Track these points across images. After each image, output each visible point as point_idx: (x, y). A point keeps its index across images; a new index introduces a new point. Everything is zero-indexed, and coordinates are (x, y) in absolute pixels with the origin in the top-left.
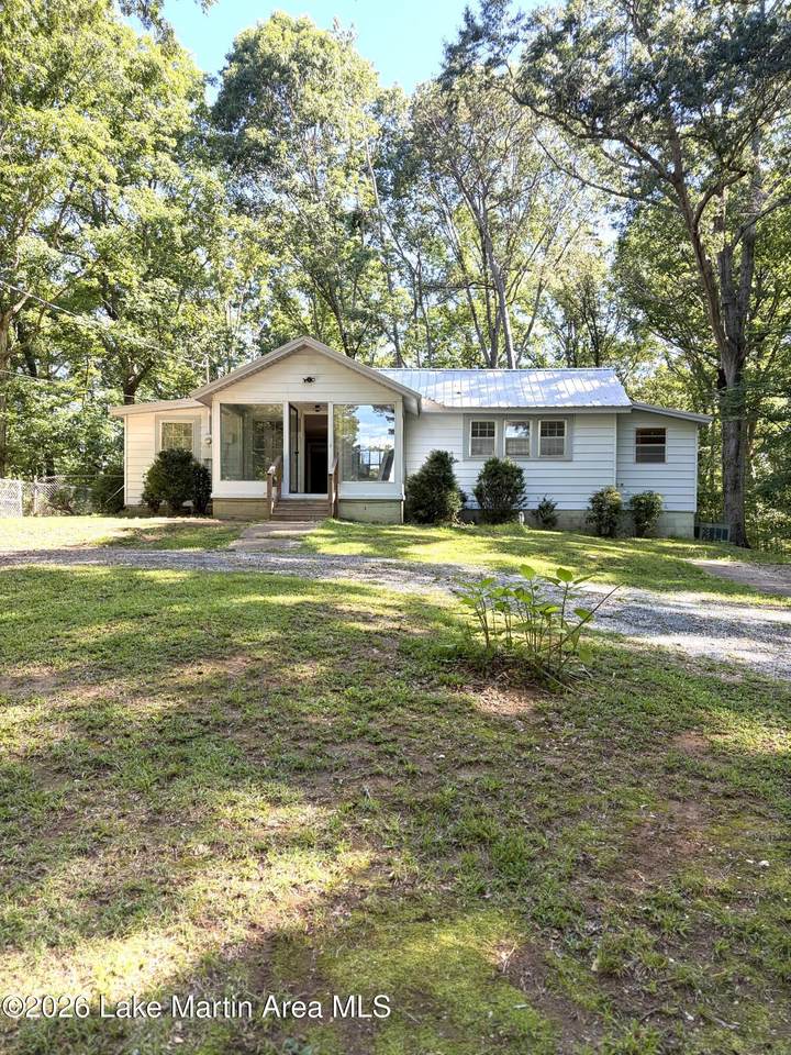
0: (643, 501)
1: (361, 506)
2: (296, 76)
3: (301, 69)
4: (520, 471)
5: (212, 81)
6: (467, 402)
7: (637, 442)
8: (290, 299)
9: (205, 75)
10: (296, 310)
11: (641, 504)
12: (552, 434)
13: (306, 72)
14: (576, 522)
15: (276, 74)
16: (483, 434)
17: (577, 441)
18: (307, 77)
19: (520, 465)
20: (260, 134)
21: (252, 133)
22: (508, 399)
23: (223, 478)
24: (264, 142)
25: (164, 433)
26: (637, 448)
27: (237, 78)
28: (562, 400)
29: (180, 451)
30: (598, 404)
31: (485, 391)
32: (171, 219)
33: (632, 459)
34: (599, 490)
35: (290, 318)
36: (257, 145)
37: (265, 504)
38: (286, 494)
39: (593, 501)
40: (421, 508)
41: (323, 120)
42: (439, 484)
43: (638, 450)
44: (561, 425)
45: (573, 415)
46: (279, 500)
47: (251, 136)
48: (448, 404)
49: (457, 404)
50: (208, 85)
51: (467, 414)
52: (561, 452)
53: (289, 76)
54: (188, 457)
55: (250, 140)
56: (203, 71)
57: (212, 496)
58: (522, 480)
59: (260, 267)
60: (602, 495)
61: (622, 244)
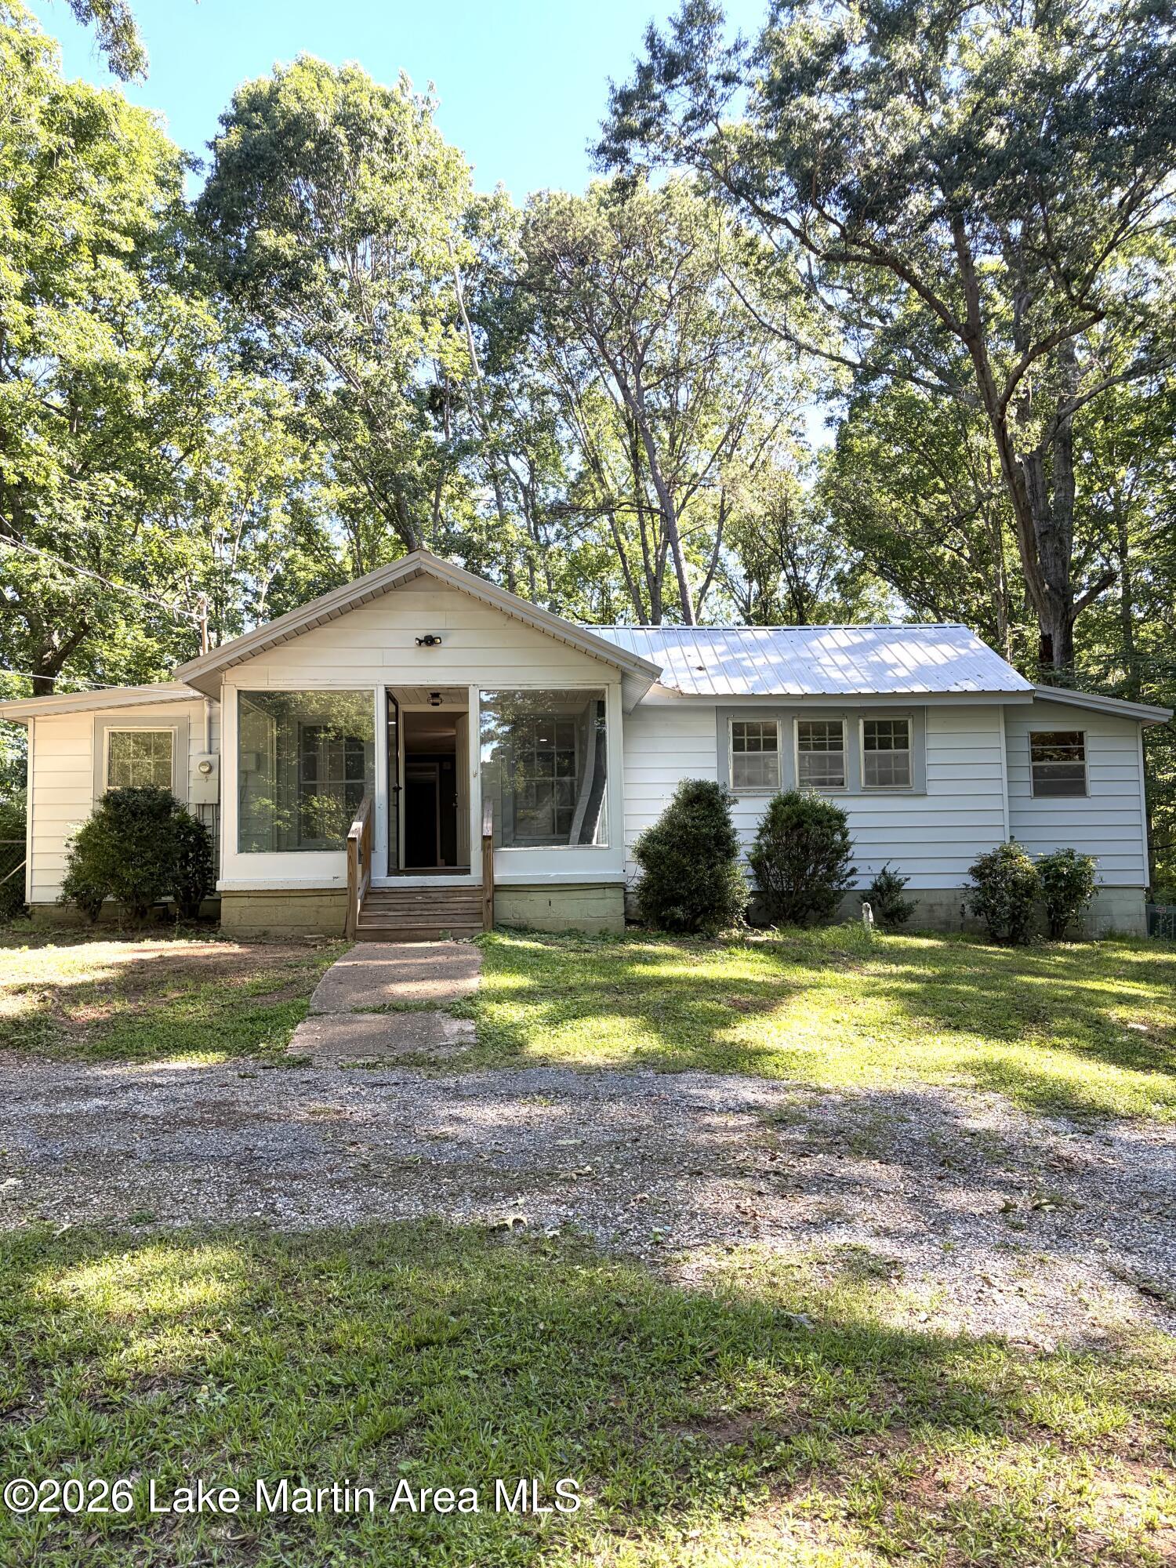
0: (1065, 871)
1: (540, 898)
2: (345, 150)
3: (352, 139)
4: (841, 817)
5: (195, 164)
6: (722, 686)
7: (1036, 757)
8: (317, 533)
9: (182, 155)
10: (327, 549)
11: (1060, 876)
12: (885, 745)
13: (362, 146)
14: (941, 913)
15: (310, 145)
16: (753, 746)
17: (931, 758)
18: (363, 152)
19: (840, 805)
20: (282, 240)
21: (268, 238)
22: (799, 679)
23: (244, 846)
24: (289, 253)
25: (111, 755)
26: (1035, 768)
27: (241, 150)
28: (900, 681)
29: (149, 793)
30: (971, 687)
31: (747, 663)
32: (123, 366)
33: (1027, 789)
34: (988, 850)
35: (317, 561)
36: (276, 255)
37: (344, 900)
38: (381, 877)
39: (976, 872)
40: (676, 901)
41: (391, 223)
42: (709, 850)
43: (1037, 773)
44: (902, 728)
45: (922, 708)
46: (371, 892)
47: (266, 243)
48: (688, 689)
49: (707, 690)
50: (188, 171)
51: (723, 708)
52: (902, 778)
53: (332, 150)
54: (166, 804)
55: (264, 249)
56: (178, 149)
57: (220, 886)
58: (845, 835)
59: (270, 479)
60: (993, 860)
61: (844, 450)
